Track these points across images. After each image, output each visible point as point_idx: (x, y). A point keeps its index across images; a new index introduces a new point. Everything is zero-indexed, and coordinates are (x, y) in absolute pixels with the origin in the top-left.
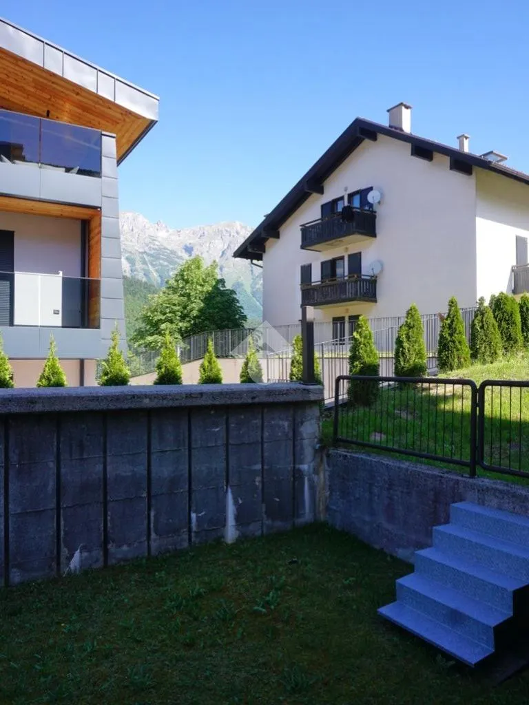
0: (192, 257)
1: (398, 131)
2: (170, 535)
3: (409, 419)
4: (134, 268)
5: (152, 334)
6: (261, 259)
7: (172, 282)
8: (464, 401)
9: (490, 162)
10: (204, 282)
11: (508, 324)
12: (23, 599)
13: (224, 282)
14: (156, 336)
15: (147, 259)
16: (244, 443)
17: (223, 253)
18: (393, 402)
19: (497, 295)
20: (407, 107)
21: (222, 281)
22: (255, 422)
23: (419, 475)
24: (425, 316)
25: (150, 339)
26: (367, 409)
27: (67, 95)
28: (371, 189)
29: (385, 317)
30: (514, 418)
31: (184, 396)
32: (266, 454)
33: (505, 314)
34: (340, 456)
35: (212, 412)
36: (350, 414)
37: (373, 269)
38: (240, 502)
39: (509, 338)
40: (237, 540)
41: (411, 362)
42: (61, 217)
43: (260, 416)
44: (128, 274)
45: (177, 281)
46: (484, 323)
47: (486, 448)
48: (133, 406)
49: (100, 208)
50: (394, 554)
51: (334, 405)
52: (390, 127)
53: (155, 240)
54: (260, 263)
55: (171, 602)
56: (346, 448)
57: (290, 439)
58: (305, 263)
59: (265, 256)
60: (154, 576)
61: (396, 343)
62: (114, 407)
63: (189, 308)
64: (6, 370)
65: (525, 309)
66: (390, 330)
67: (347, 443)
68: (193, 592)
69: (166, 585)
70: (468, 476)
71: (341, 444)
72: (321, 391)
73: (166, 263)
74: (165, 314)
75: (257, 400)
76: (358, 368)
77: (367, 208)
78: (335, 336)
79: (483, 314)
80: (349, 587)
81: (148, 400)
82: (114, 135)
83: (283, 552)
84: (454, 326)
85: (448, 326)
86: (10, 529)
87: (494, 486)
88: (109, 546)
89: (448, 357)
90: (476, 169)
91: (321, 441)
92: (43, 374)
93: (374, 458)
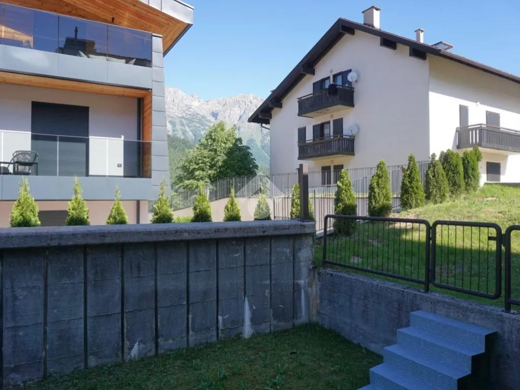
0: (218, 122)
1: (371, 28)
2: (203, 332)
3: (379, 246)
4: (175, 129)
5: (189, 179)
6: (269, 124)
7: (203, 141)
8: (421, 233)
9: (440, 50)
10: (227, 141)
11: (454, 173)
12: (98, 378)
13: (241, 140)
14: (191, 180)
15: (184, 122)
16: (257, 265)
17: (240, 117)
18: (367, 233)
19: (445, 151)
20: (377, 9)
21: (240, 140)
22: (265, 249)
23: (386, 290)
24: (391, 167)
25: (187, 182)
26: (348, 239)
27: (127, 6)
28: (350, 71)
29: (361, 167)
30: (458, 246)
31: (213, 231)
32: (273, 273)
33: (451, 166)
34: (328, 274)
35: (234, 242)
36: (336, 242)
37: (351, 131)
38: (254, 308)
39: (454, 185)
40: (252, 336)
41: (381, 203)
42: (123, 96)
43: (269, 246)
44: (170, 133)
45: (207, 140)
46: (436, 173)
47: (437, 269)
48: (176, 239)
49: (151, 89)
50: (369, 348)
51: (323, 235)
52: (365, 24)
53: (190, 108)
54: (268, 126)
55: (205, 382)
56: (332, 268)
57: (291, 262)
58: (302, 126)
59: (272, 121)
60: (192, 362)
61: (369, 189)
62: (162, 240)
63: (216, 159)
64: (85, 211)
65: (466, 162)
66: (365, 179)
67: (333, 264)
68: (220, 375)
69: (200, 369)
70: (423, 291)
71: (329, 265)
72: (314, 226)
73: (198, 125)
74: (198, 164)
75: (266, 234)
76: (341, 208)
77: (347, 85)
78: (323, 183)
79: (434, 166)
80: (335, 372)
81: (187, 234)
82: (161, 36)
83: (285, 345)
84: (412, 176)
85: (408, 175)
86: (88, 328)
87: (443, 299)
88: (159, 340)
89: (408, 199)
90: (429, 56)
91: (313, 262)
92: (111, 214)
93: (353, 276)
